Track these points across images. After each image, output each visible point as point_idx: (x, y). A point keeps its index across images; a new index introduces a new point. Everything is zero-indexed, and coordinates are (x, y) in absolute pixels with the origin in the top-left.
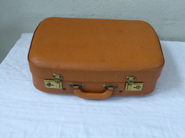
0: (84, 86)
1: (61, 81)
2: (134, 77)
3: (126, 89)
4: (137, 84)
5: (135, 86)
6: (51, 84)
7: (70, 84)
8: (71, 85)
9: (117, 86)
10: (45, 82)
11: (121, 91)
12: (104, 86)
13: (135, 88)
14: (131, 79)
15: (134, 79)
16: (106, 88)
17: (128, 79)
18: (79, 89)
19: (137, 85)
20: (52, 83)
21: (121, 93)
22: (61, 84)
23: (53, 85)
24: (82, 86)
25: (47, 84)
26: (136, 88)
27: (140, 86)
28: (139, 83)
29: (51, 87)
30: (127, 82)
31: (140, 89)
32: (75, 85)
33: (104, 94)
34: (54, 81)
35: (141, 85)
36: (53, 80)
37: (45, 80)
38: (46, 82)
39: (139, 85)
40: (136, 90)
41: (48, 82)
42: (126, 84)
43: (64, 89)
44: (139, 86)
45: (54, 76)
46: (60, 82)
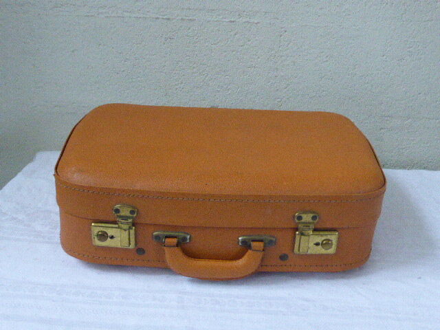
0: (190, 238)
1: (134, 224)
2: (314, 212)
3: (296, 250)
4: (321, 233)
5: (319, 239)
6: (106, 233)
7: (156, 233)
8: (157, 237)
9: (274, 239)
10: (93, 229)
11: (284, 257)
12: (240, 238)
13: (317, 244)
14: (307, 218)
15: (314, 218)
16: (246, 246)
17: (300, 218)
18: (177, 246)
19: (322, 235)
20: (110, 232)
21: (284, 263)
22: (132, 232)
23: (112, 237)
24: (185, 239)
25: (98, 235)
26: (320, 246)
27: (331, 241)
28: (326, 233)
29: (109, 242)
30: (297, 229)
31: (332, 251)
32: (167, 237)
33: (241, 262)
34: (117, 226)
35: (334, 237)
36: (115, 222)
37: (93, 224)
38: (96, 229)
39: (329, 237)
40: (320, 250)
41: (102, 229)
42: (295, 234)
43: (140, 251)
44: (329, 240)
45: (117, 211)
46: (130, 228)
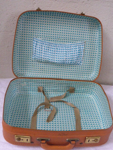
0: (50, 140)
5: (94, 139)
6: (20, 139)
7: (38, 138)
8: (38, 140)
9: (78, 139)
11: (81, 143)
12: (67, 139)
13: (93, 141)
16: (69, 142)
18: (45, 143)
21: (81, 145)
23: (22, 140)
24: (48, 140)
25: (17, 139)
26: (94, 141)
27: (98, 140)
29: (21, 141)
31: (98, 142)
32: (42, 140)
33: (67, 146)
37: (15, 136)
40: (94, 142)
42: (86, 138)
43: (32, 142)
